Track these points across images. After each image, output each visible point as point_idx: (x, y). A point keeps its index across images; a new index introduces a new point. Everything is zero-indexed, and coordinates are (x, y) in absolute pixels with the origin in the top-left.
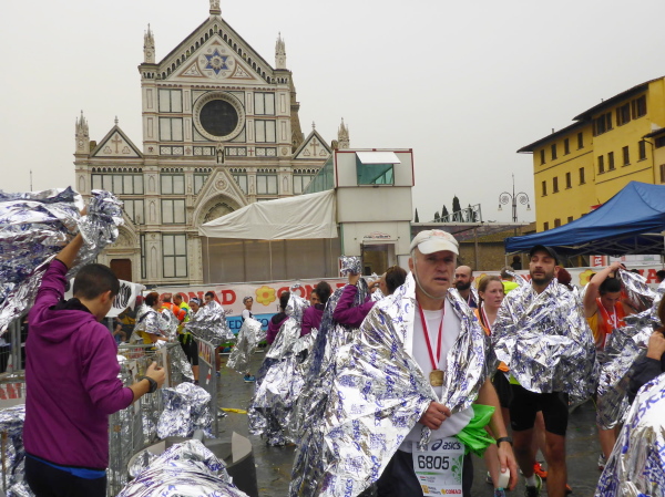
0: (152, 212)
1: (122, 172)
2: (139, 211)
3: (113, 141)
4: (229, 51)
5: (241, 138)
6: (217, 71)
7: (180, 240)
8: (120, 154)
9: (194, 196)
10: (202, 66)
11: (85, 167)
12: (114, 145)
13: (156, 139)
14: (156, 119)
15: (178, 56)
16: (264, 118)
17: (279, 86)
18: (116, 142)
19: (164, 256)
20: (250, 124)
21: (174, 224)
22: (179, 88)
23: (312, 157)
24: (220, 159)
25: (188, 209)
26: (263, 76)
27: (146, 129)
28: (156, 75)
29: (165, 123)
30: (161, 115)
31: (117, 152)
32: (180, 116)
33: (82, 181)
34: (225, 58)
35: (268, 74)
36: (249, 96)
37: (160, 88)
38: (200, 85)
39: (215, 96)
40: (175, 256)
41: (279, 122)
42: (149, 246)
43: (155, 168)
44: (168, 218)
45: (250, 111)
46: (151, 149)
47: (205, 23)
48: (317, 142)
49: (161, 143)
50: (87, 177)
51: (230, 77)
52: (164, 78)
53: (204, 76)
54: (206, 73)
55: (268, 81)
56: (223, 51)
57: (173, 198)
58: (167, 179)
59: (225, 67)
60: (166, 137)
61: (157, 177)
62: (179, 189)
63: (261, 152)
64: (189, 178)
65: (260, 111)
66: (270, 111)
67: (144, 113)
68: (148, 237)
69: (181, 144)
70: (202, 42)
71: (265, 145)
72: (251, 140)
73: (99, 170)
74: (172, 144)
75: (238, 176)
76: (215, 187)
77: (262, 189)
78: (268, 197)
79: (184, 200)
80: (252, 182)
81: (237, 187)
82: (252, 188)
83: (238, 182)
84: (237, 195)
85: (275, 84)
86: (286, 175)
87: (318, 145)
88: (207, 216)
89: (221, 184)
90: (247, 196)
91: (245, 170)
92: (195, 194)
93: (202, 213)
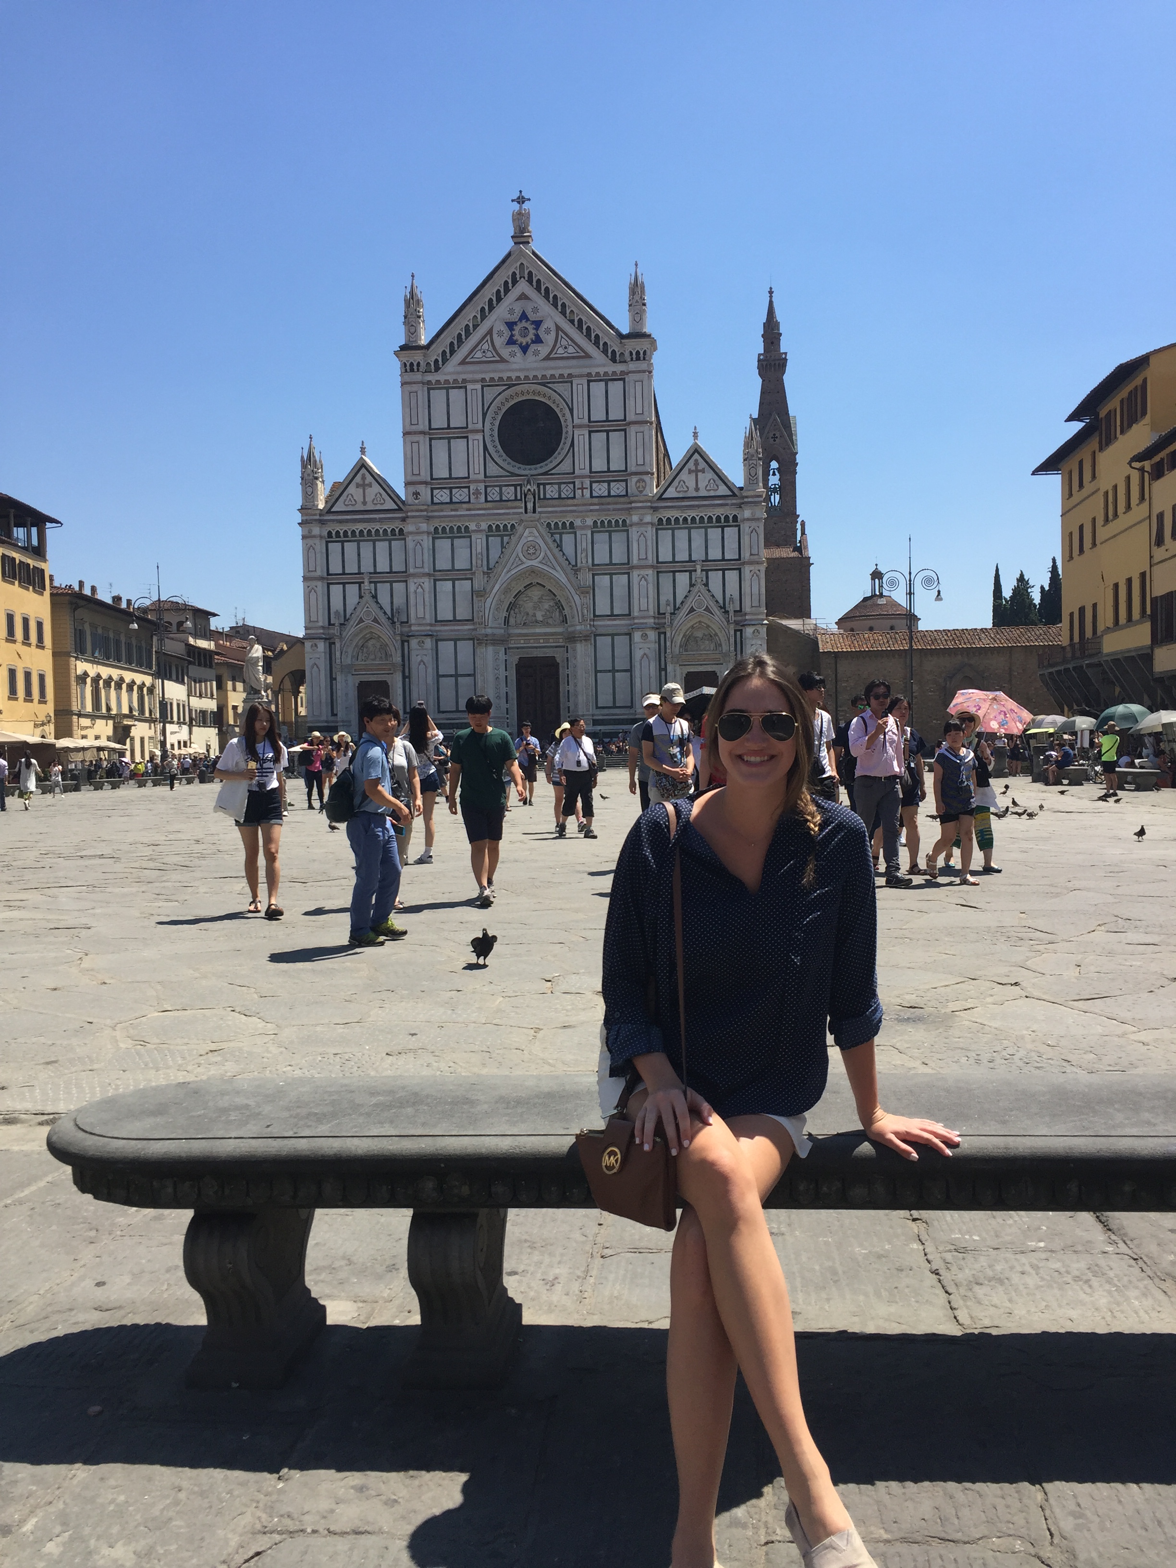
0: (420, 600)
1: (373, 537)
2: (399, 601)
3: (358, 486)
4: (545, 309)
5: (566, 467)
6: (525, 349)
7: (465, 648)
8: (370, 507)
9: (489, 572)
10: (499, 341)
11: (316, 530)
12: (361, 490)
13: (425, 475)
14: (424, 441)
15: (458, 328)
16: (607, 427)
17: (632, 366)
18: (363, 486)
19: (439, 676)
20: (581, 437)
21: (455, 620)
22: (462, 386)
23: (692, 493)
24: (530, 506)
25: (477, 594)
26: (605, 352)
27: (410, 461)
28: (423, 364)
29: (440, 448)
30: (432, 434)
31: (364, 503)
32: (464, 433)
33: (312, 554)
34: (538, 324)
35: (614, 345)
36: (580, 386)
37: (430, 387)
38: (496, 376)
39: (523, 393)
40: (456, 676)
41: (632, 430)
42: (415, 659)
43: (424, 527)
44: (445, 613)
45: (580, 415)
46: (416, 494)
47: (503, 262)
48: (702, 465)
49: (434, 483)
50: (320, 546)
51: (547, 358)
52: (437, 369)
53: (503, 360)
54: (505, 352)
55: (614, 360)
56: (535, 310)
57: (454, 575)
58: (444, 545)
59: (538, 340)
60: (441, 472)
61: (427, 542)
62: (462, 563)
63: (601, 489)
64: (479, 542)
65: (598, 414)
66: (616, 414)
67: (406, 434)
68: (414, 643)
69: (464, 482)
70: (499, 299)
71: (608, 476)
72: (582, 467)
73: (338, 533)
74: (452, 483)
75: (561, 534)
76: (521, 555)
77: (602, 557)
78: (611, 569)
79: (471, 579)
80: (584, 544)
81: (559, 555)
82: (584, 555)
83: (560, 546)
84: (558, 568)
85: (625, 362)
86: (643, 529)
87: (703, 471)
88: (511, 607)
89: (531, 551)
90: (576, 569)
91: (572, 524)
92: (488, 569)
93: (501, 601)
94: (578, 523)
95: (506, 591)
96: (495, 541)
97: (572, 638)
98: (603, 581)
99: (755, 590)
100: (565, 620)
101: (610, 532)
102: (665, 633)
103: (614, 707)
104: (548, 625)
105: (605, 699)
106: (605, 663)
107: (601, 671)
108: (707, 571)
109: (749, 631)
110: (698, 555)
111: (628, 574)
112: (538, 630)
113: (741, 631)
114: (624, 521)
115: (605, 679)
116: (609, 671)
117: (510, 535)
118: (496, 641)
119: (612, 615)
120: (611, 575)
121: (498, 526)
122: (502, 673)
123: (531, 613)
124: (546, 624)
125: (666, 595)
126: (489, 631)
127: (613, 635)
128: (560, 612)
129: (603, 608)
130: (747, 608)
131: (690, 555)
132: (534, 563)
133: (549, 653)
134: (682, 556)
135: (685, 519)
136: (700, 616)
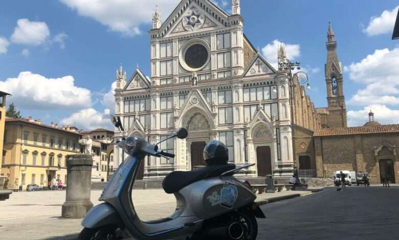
0: (154, 121)
1: (139, 99)
2: (148, 122)
4: (200, 11)
5: (207, 68)
6: (193, 25)
8: (139, 88)
11: (121, 97)
14: (157, 62)
15: (170, 21)
16: (223, 51)
17: (232, 27)
18: (137, 80)
21: (167, 129)
22: (171, 41)
23: (257, 73)
26: (222, 23)
30: (161, 60)
31: (137, 86)
32: (171, 59)
33: (118, 106)
34: (198, 16)
35: (226, 20)
36: (213, 38)
37: (161, 43)
38: (183, 37)
39: (193, 42)
40: (167, 149)
41: (232, 52)
43: (157, 94)
44: (164, 125)
45: (213, 48)
46: (154, 82)
48: (261, 62)
49: (161, 77)
50: (122, 103)
51: (202, 28)
52: (163, 36)
56: (197, 11)
57: (167, 112)
58: (164, 100)
59: (198, 22)
61: (158, 99)
62: (170, 107)
64: (176, 98)
65: (220, 47)
66: (227, 45)
68: (152, 137)
69: (171, 76)
70: (185, 9)
71: (224, 70)
72: (214, 68)
74: (167, 77)
75: (206, 93)
76: (191, 102)
77: (222, 101)
78: (225, 105)
79: (173, 112)
80: (215, 97)
81: (205, 101)
82: (214, 101)
83: (206, 98)
84: (205, 106)
85: (230, 26)
86: (237, 89)
87: (261, 64)
88: (189, 122)
89: (195, 100)
90: (212, 106)
92: (179, 108)
93: (184, 120)
94: (212, 88)
95: (186, 116)
96: (182, 98)
97: (211, 134)
98: (222, 110)
100: (209, 126)
101: (225, 91)
104: (203, 129)
108: (264, 104)
109: (282, 129)
110: (260, 98)
111: (232, 107)
112: (198, 131)
113: (279, 129)
114: (230, 87)
117: (187, 95)
119: (226, 124)
120: (225, 108)
121: (183, 92)
122: (185, 148)
123: (197, 124)
125: (247, 115)
127: (226, 132)
128: (207, 124)
129: (222, 121)
130: (281, 119)
131: (257, 98)
132: (195, 105)
133: (203, 140)
134: (253, 99)
135: (254, 84)
136: (261, 123)
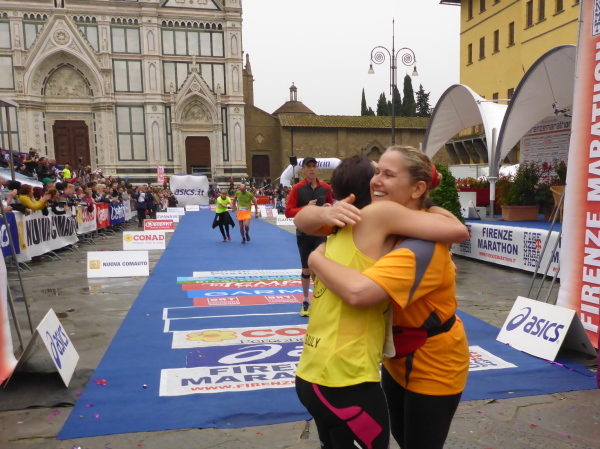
9: (24, 52)
23: (188, 5)
24: (59, 1)
25: (17, 69)
62: (2, 43)
64: (16, 27)
75: (86, 26)
76: (52, 40)
77: (119, 47)
78: (127, 57)
79: (11, 56)
80: (105, 37)
81: (85, 43)
82: (105, 44)
83: (85, 36)
84: (84, 53)
86: (151, 28)
88: (47, 81)
89: (62, 37)
90: (99, 55)
91: (94, 18)
92: (25, 48)
93: (37, 75)
94: (99, 18)
95: (41, 67)
96: (30, 28)
97: (97, 108)
98: (121, 66)
99: (235, 80)
100: (91, 93)
101: (125, 28)
102: (170, 107)
103: (133, 160)
104: (78, 97)
105: (126, 154)
106: (124, 127)
107: (121, 133)
108: (200, 63)
109: (231, 110)
110: (193, 52)
111: (140, 61)
112: (69, 101)
113: (226, 109)
114: (136, 21)
115: (125, 140)
116: (128, 134)
117: (42, 24)
118: (35, 107)
119: (129, 91)
120: (127, 61)
121: (32, 15)
122: (42, 132)
123: (64, 87)
124: (76, 96)
125: (170, 81)
126: (28, 99)
127: (130, 106)
128: (87, 87)
129: (121, 85)
130: (230, 92)
131: (187, 51)
132: (64, 48)
133: (80, 118)
134: (181, 51)
135: (183, 24)
136: (196, 96)
